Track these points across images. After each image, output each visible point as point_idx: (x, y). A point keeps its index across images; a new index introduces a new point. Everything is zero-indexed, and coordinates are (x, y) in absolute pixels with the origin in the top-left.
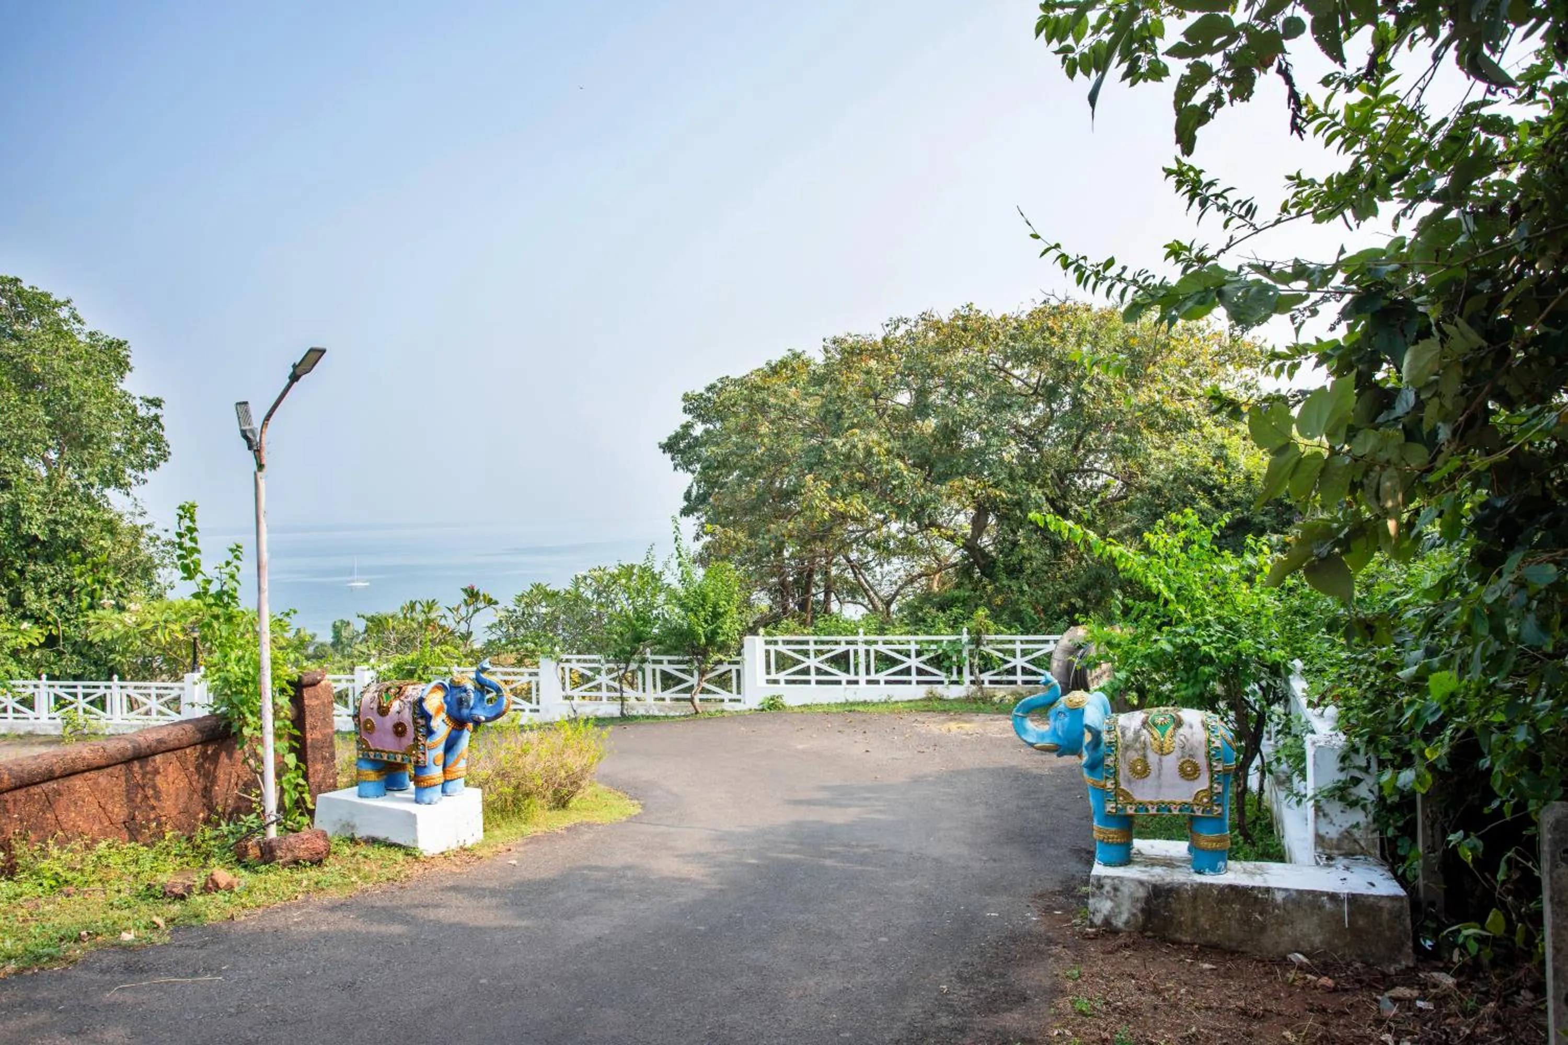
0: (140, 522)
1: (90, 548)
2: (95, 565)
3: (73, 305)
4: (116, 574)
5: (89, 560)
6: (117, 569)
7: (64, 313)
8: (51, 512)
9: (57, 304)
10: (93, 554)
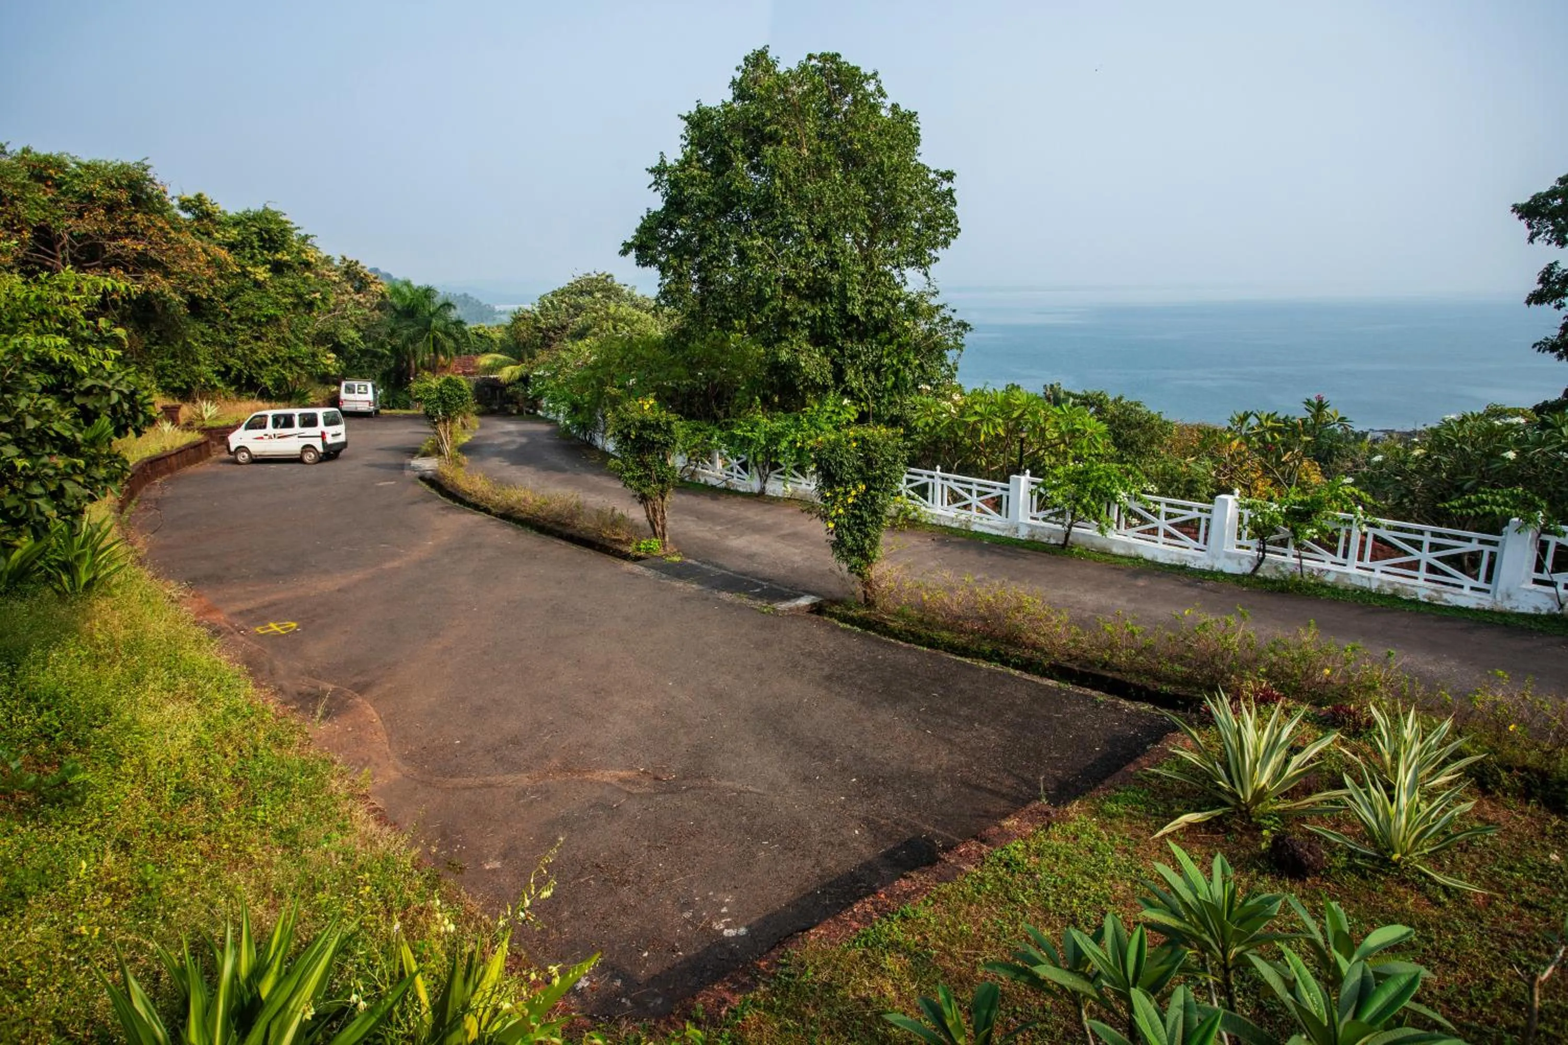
0: (934, 302)
1: (897, 329)
2: (900, 346)
3: (879, 77)
4: (916, 355)
5: (895, 341)
6: (917, 350)
7: (871, 87)
8: (869, 292)
9: (867, 78)
10: (898, 336)
